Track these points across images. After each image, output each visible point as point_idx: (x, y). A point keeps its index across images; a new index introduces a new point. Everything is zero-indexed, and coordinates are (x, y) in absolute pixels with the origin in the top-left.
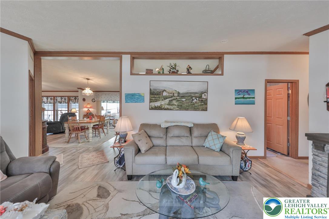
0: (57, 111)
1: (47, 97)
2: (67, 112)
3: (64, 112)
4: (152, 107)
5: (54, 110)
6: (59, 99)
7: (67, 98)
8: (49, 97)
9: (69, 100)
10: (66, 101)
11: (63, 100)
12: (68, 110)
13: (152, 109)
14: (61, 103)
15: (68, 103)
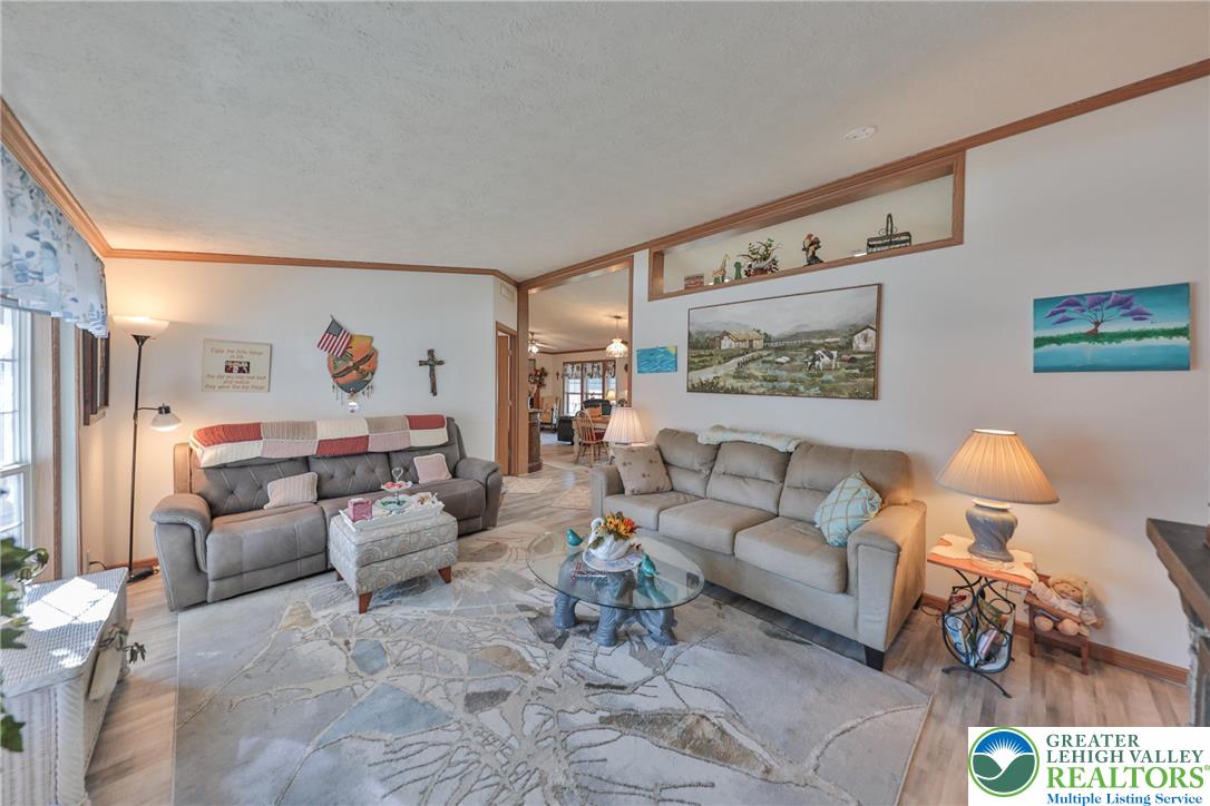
0: (587, 394)
1: (573, 363)
2: (601, 397)
3: (597, 397)
4: (693, 385)
5: (582, 394)
6: (589, 366)
7: (601, 364)
8: (576, 363)
9: (605, 369)
10: (601, 372)
11: (595, 369)
12: (603, 394)
13: (692, 389)
14: (591, 377)
15: (603, 376)
